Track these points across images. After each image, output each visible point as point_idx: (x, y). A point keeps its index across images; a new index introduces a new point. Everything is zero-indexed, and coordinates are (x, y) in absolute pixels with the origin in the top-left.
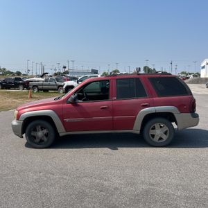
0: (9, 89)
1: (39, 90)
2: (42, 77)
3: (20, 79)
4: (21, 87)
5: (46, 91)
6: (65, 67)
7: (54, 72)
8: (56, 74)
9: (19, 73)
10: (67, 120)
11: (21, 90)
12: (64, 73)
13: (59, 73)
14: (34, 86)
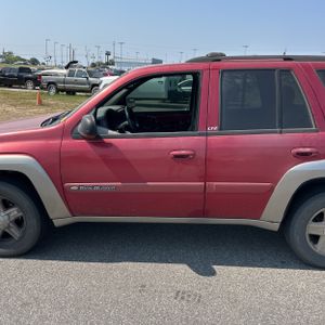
0: (10, 86)
1: (58, 90)
2: (67, 68)
3: (29, 71)
4: (30, 84)
5: (71, 92)
6: (108, 54)
7: (91, 61)
8: (94, 65)
9: (34, 62)
10: (74, 186)
11: (29, 89)
12: (107, 64)
13: (100, 64)
14: (50, 83)
